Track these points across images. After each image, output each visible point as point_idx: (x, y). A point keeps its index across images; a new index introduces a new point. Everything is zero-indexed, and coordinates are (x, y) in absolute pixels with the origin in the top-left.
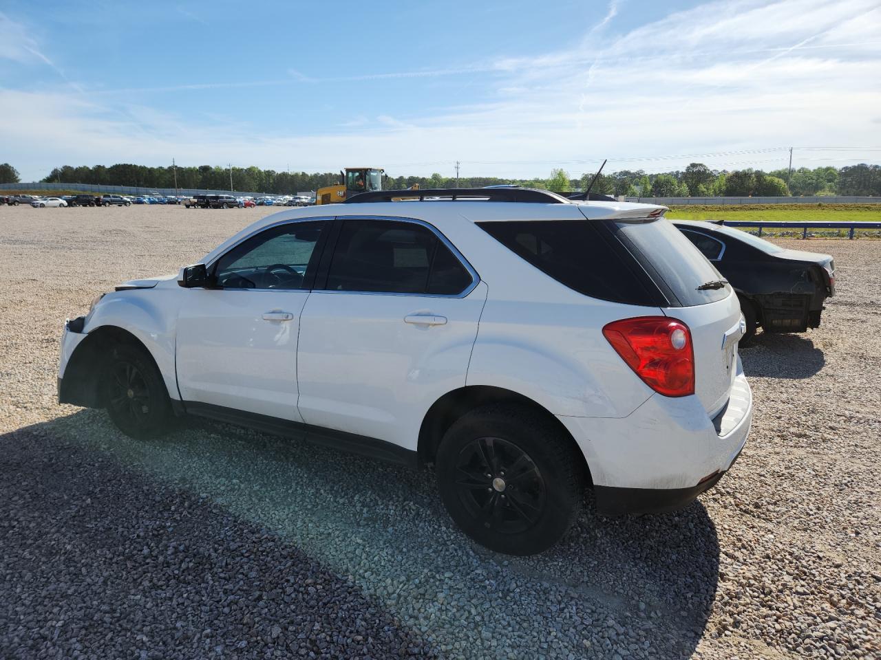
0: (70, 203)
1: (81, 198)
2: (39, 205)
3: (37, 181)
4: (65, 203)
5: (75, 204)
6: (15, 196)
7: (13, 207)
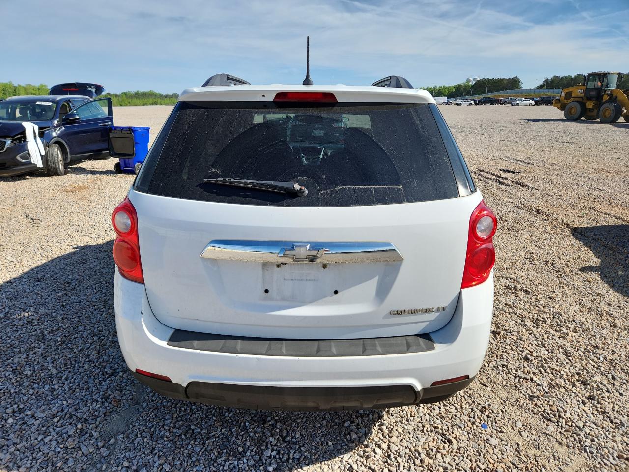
0: (537, 103)
1: (546, 99)
2: (515, 104)
3: (532, 88)
4: (533, 103)
5: (540, 104)
6: (506, 99)
7: (503, 105)
